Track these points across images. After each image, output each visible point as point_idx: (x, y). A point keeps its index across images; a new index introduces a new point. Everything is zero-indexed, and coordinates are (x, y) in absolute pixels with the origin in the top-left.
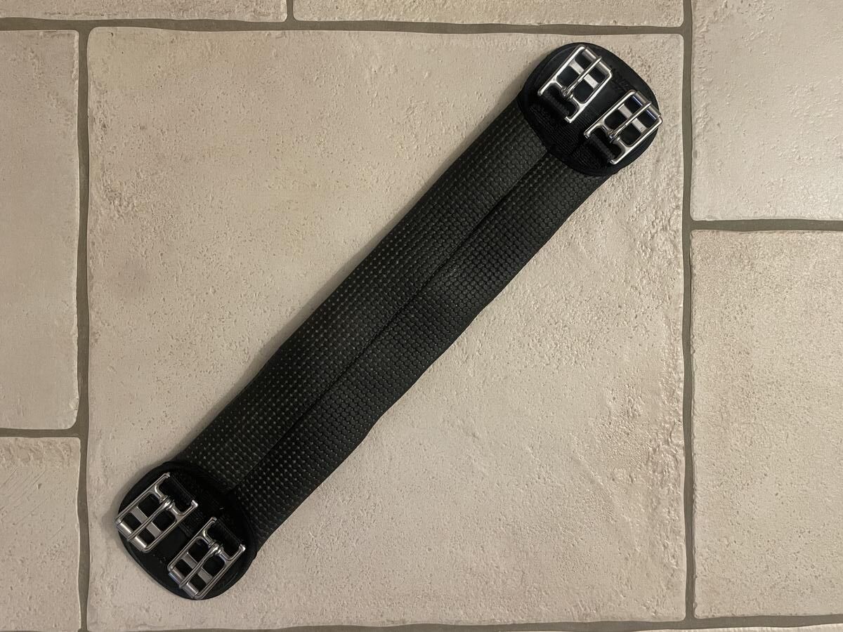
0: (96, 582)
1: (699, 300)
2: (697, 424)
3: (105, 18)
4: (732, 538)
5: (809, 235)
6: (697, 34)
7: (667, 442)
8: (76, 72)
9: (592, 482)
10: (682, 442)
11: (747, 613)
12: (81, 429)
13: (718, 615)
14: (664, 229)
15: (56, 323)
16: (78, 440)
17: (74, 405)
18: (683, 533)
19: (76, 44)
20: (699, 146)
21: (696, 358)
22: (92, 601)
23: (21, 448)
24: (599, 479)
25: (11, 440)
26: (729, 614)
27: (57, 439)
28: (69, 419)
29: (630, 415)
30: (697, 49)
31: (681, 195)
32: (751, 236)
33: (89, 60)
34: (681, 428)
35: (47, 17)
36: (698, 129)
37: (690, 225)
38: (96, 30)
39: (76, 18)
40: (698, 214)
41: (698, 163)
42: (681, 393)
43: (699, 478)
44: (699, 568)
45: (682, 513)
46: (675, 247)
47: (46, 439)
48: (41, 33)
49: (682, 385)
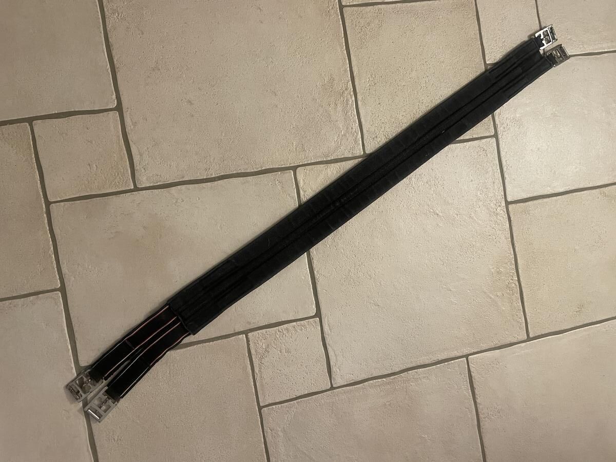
0: (334, 369)
1: (514, 229)
2: (520, 271)
3: (301, 164)
4: (537, 308)
5: (545, 200)
6: (500, 136)
7: (512, 280)
8: (294, 185)
9: (491, 298)
10: (516, 279)
11: (546, 332)
12: (318, 314)
13: (537, 335)
14: (500, 206)
15: (303, 278)
16: (318, 319)
17: (314, 306)
18: (522, 310)
19: (293, 176)
20: (506, 175)
21: (517, 249)
22: (333, 376)
23: (298, 326)
24: (493, 297)
25: (294, 323)
26: (540, 334)
27: (311, 320)
28: (313, 311)
29: (499, 273)
30: (501, 142)
31: (503, 194)
32: (527, 203)
33: (298, 180)
34: (516, 274)
35: (280, 167)
36: (505, 169)
37: (508, 203)
38: (299, 168)
39: (291, 165)
40: (509, 199)
41: (506, 181)
42: (514, 262)
43: (524, 290)
44: (528, 320)
45: (520, 303)
46: (504, 212)
47: (307, 320)
48: (279, 173)
49: (514, 259)
